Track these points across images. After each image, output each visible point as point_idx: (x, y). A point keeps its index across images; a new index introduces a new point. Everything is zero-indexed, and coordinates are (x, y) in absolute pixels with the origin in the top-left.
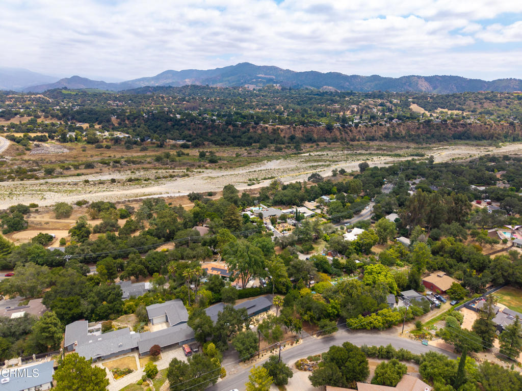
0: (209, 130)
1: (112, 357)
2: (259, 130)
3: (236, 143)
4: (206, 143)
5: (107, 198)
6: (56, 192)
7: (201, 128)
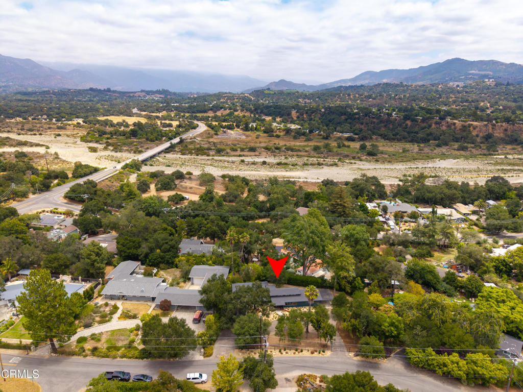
0: (383, 125)
1: (134, 300)
2: (444, 127)
3: (410, 139)
4: (374, 137)
5: (250, 176)
6: (215, 167)
7: (374, 123)
